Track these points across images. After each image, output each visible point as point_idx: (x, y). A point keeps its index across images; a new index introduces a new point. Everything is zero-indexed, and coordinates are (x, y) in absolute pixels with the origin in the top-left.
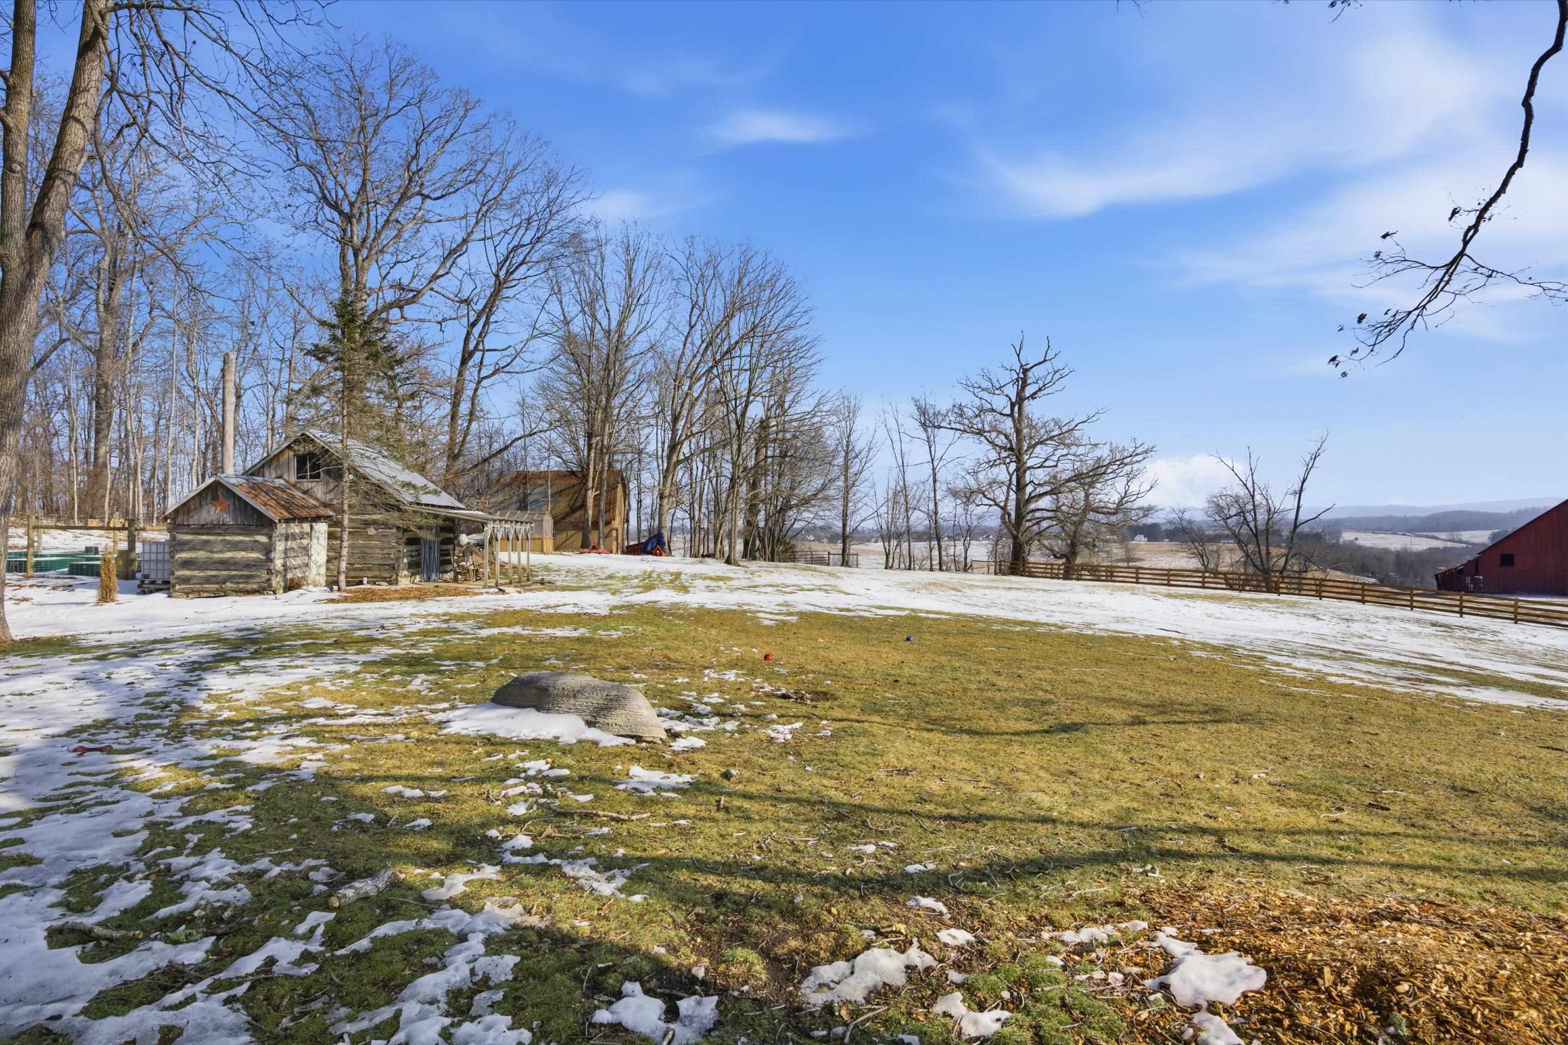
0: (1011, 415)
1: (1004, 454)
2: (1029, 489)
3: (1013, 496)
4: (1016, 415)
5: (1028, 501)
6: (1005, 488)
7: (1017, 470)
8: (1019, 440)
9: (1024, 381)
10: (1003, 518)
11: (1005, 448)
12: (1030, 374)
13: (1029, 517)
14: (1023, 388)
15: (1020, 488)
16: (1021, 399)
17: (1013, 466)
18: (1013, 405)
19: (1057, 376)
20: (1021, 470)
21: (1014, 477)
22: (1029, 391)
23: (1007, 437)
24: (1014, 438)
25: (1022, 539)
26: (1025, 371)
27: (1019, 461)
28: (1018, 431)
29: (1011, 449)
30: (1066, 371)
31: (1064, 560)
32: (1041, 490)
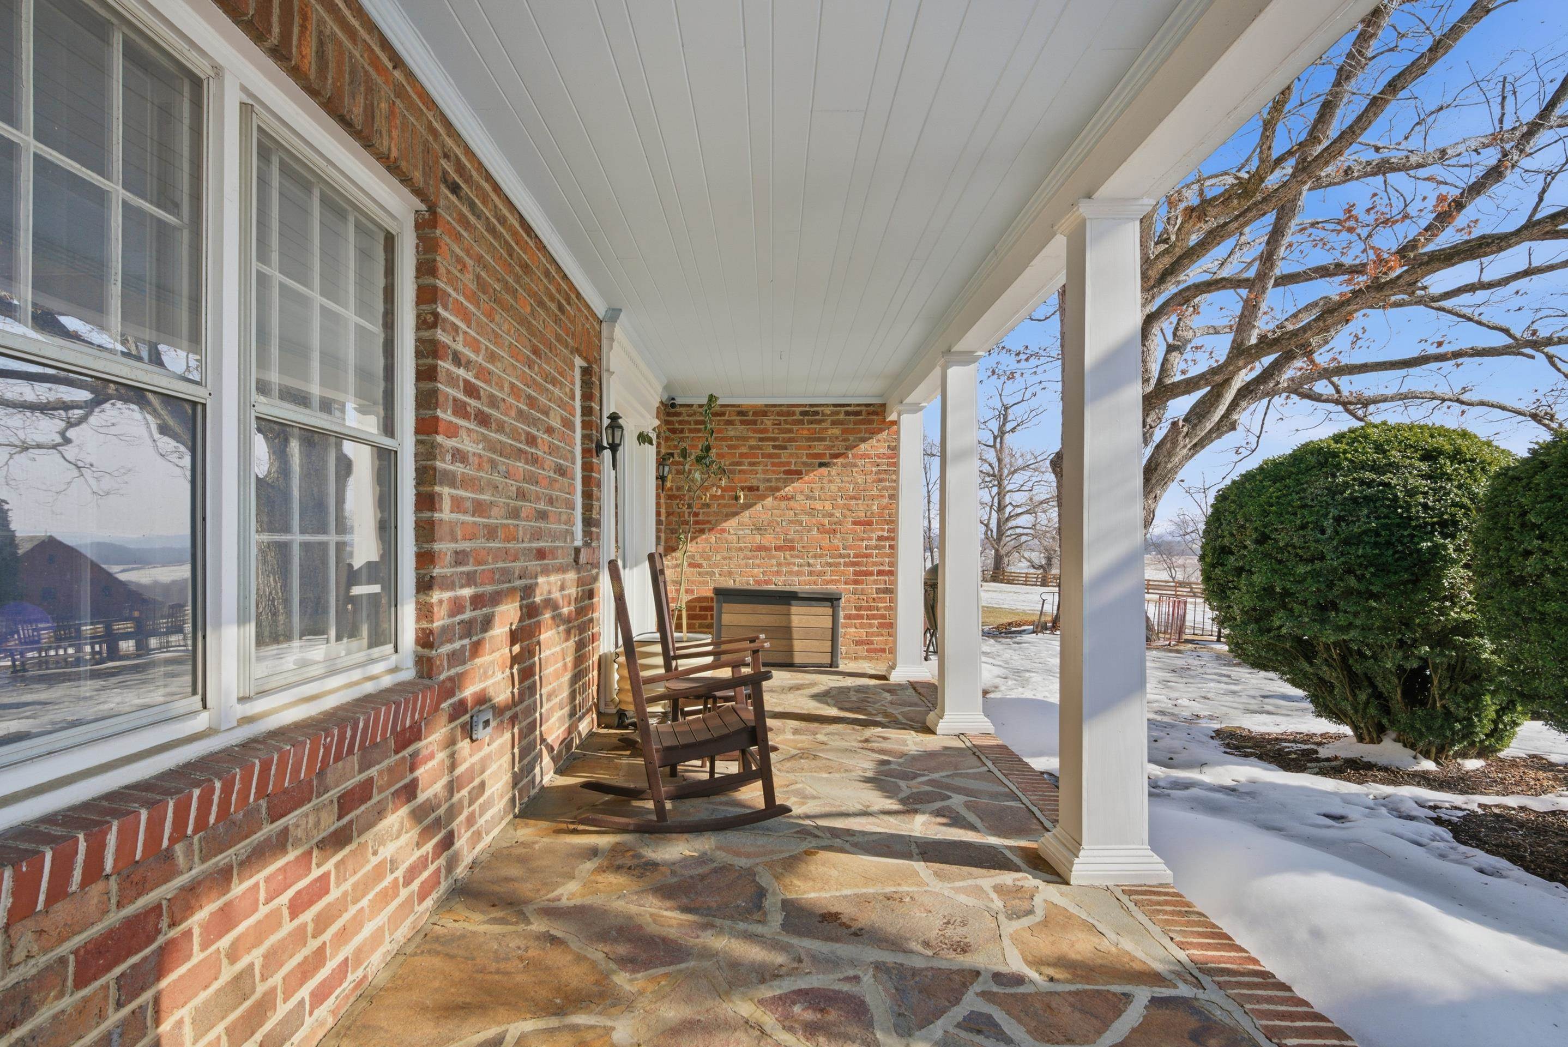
0: (994, 446)
1: (988, 479)
2: (1009, 509)
3: (994, 514)
4: (998, 446)
5: (1008, 520)
6: (988, 509)
7: (999, 494)
8: (1000, 469)
9: (1005, 416)
10: (986, 533)
11: (989, 475)
12: (1010, 411)
13: (1009, 533)
14: (1004, 424)
15: (1001, 508)
16: (1002, 433)
17: (995, 490)
18: (995, 438)
19: (1034, 413)
20: (1001, 494)
21: (996, 500)
22: (1009, 426)
23: (990, 465)
24: (996, 465)
25: (1002, 552)
26: (1006, 409)
27: (999, 485)
28: (1000, 460)
29: (994, 475)
30: (1041, 410)
31: (1041, 571)
32: (1019, 510)
